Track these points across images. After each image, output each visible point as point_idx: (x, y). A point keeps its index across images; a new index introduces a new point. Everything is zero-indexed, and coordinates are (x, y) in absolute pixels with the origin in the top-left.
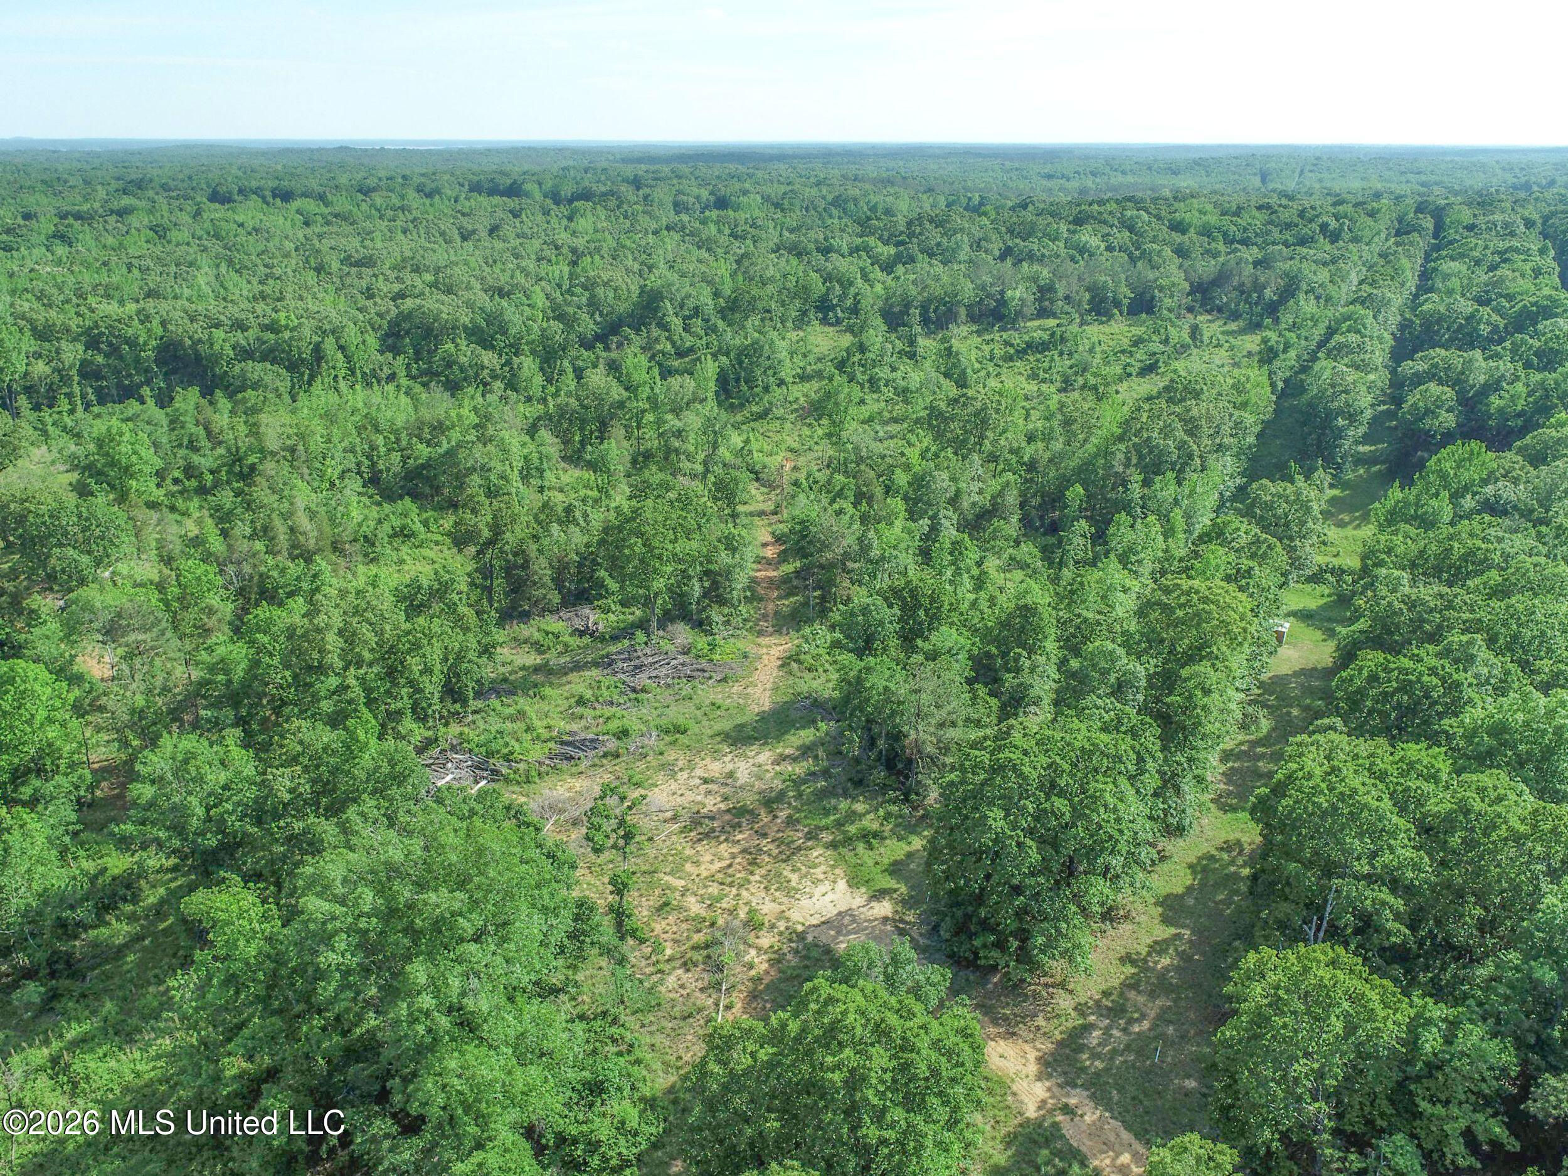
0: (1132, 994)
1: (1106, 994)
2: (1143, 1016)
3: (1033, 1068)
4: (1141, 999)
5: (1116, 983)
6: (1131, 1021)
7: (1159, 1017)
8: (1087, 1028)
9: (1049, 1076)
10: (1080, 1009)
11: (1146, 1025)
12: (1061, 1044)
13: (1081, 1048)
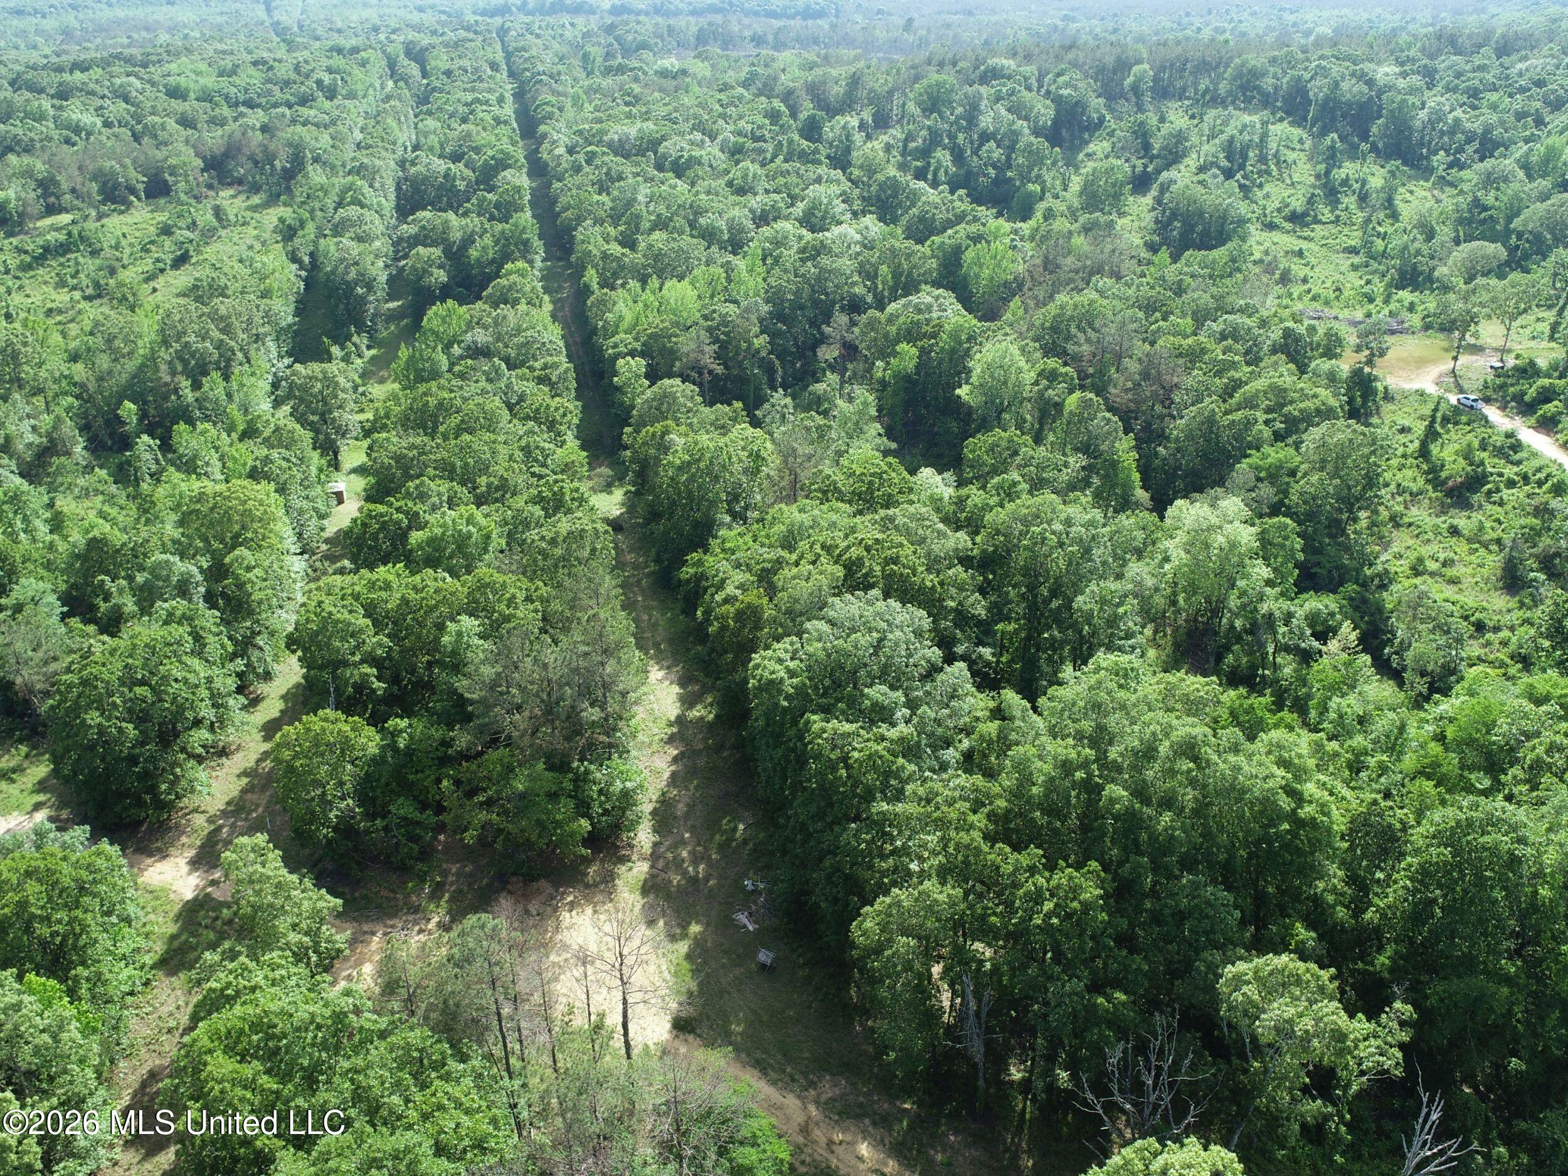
0: (249, 796)
1: (228, 804)
2: (258, 806)
3: (185, 869)
4: (255, 797)
5: (236, 793)
6: (250, 812)
7: (269, 802)
8: (219, 829)
9: (197, 870)
10: (210, 821)
11: (260, 810)
12: (202, 847)
13: (217, 843)
